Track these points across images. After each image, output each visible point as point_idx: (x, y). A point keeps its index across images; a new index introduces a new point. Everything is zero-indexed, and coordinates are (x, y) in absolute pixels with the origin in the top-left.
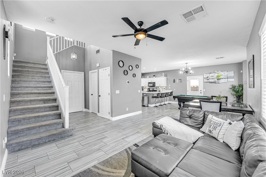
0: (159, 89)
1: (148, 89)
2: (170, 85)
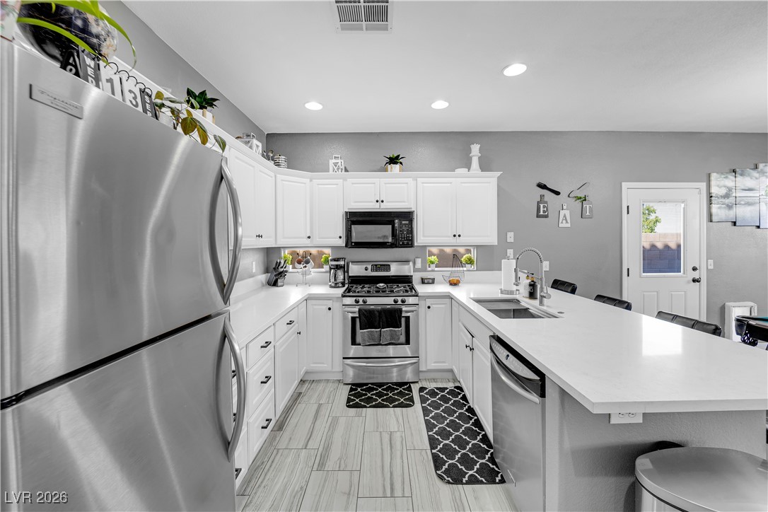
1: (338, 267)
2: (511, 237)
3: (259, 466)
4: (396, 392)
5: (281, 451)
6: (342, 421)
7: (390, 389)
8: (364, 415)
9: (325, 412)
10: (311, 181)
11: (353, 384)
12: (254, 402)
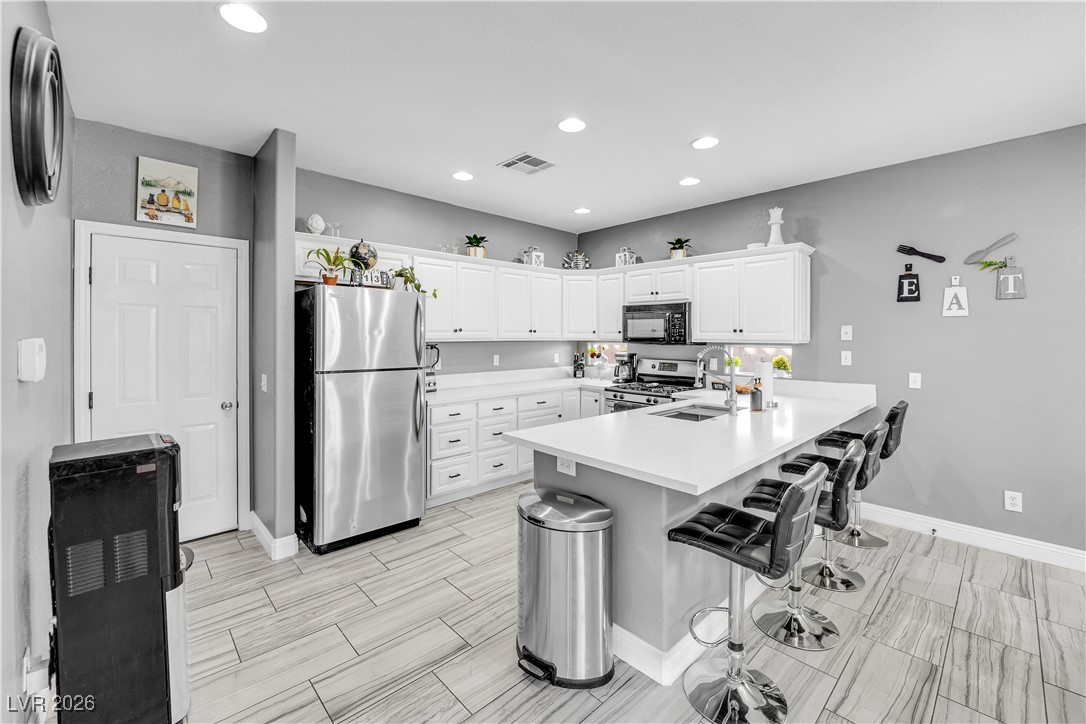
0: (722, 364)
1: (623, 363)
2: (847, 333)
10: (598, 277)
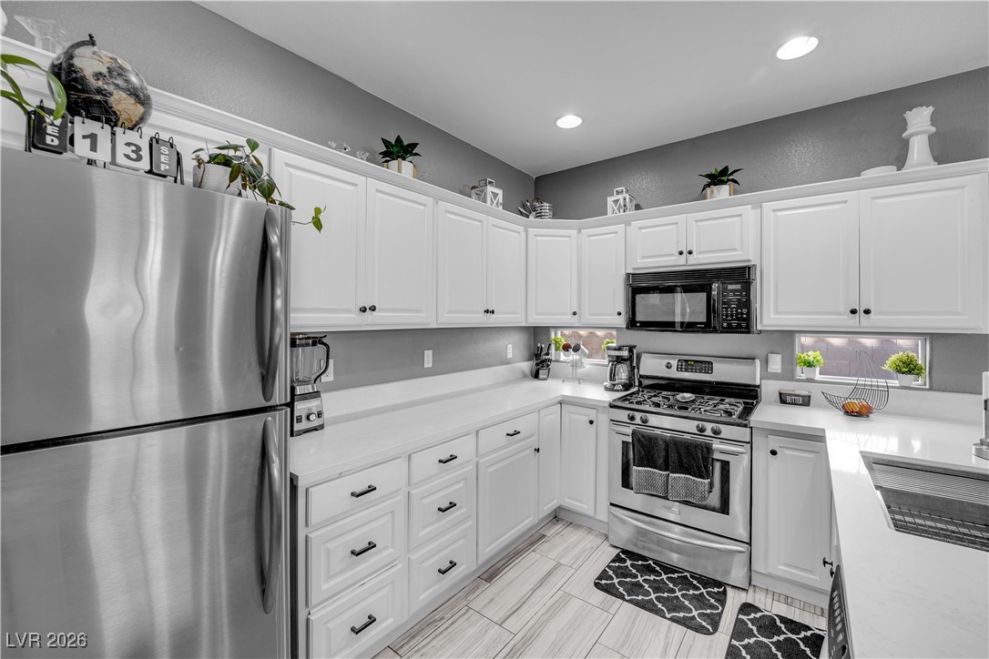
3: (435, 621)
4: (691, 592)
5: (471, 611)
6: (575, 605)
7: (684, 582)
8: (612, 611)
9: (558, 579)
10: (579, 232)
11: (624, 552)
12: (420, 534)
